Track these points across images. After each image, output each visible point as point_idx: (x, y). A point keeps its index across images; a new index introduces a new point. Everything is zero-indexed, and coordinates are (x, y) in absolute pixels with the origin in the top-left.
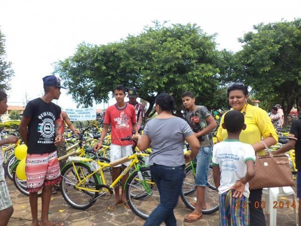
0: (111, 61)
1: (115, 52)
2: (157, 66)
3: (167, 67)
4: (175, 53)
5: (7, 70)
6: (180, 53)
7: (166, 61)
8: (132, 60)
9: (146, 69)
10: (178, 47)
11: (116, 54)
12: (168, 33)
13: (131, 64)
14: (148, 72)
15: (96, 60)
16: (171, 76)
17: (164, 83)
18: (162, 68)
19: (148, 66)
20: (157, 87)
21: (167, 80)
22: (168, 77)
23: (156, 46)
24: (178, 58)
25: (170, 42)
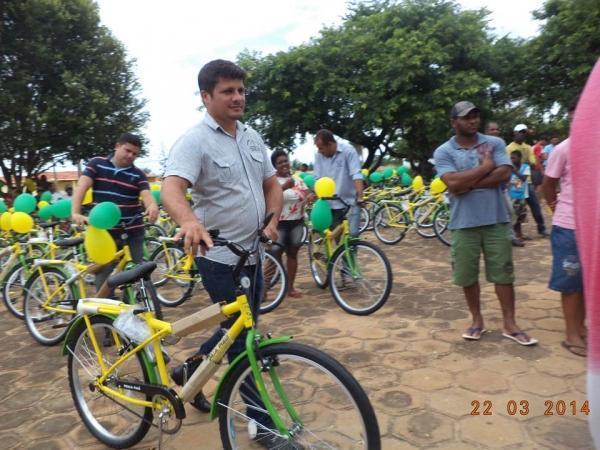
0: (297, 82)
1: (303, 64)
2: (377, 83)
3: (395, 85)
4: (410, 57)
5: (141, 111)
6: (417, 57)
7: (394, 74)
8: (332, 77)
9: (358, 90)
10: (414, 45)
11: (306, 68)
12: (396, 19)
13: (331, 84)
14: (363, 95)
15: (273, 82)
16: (404, 100)
17: (392, 113)
18: (388, 85)
19: (363, 85)
20: (380, 120)
21: (397, 107)
22: (398, 102)
23: (375, 46)
24: (414, 67)
25: (399, 37)
